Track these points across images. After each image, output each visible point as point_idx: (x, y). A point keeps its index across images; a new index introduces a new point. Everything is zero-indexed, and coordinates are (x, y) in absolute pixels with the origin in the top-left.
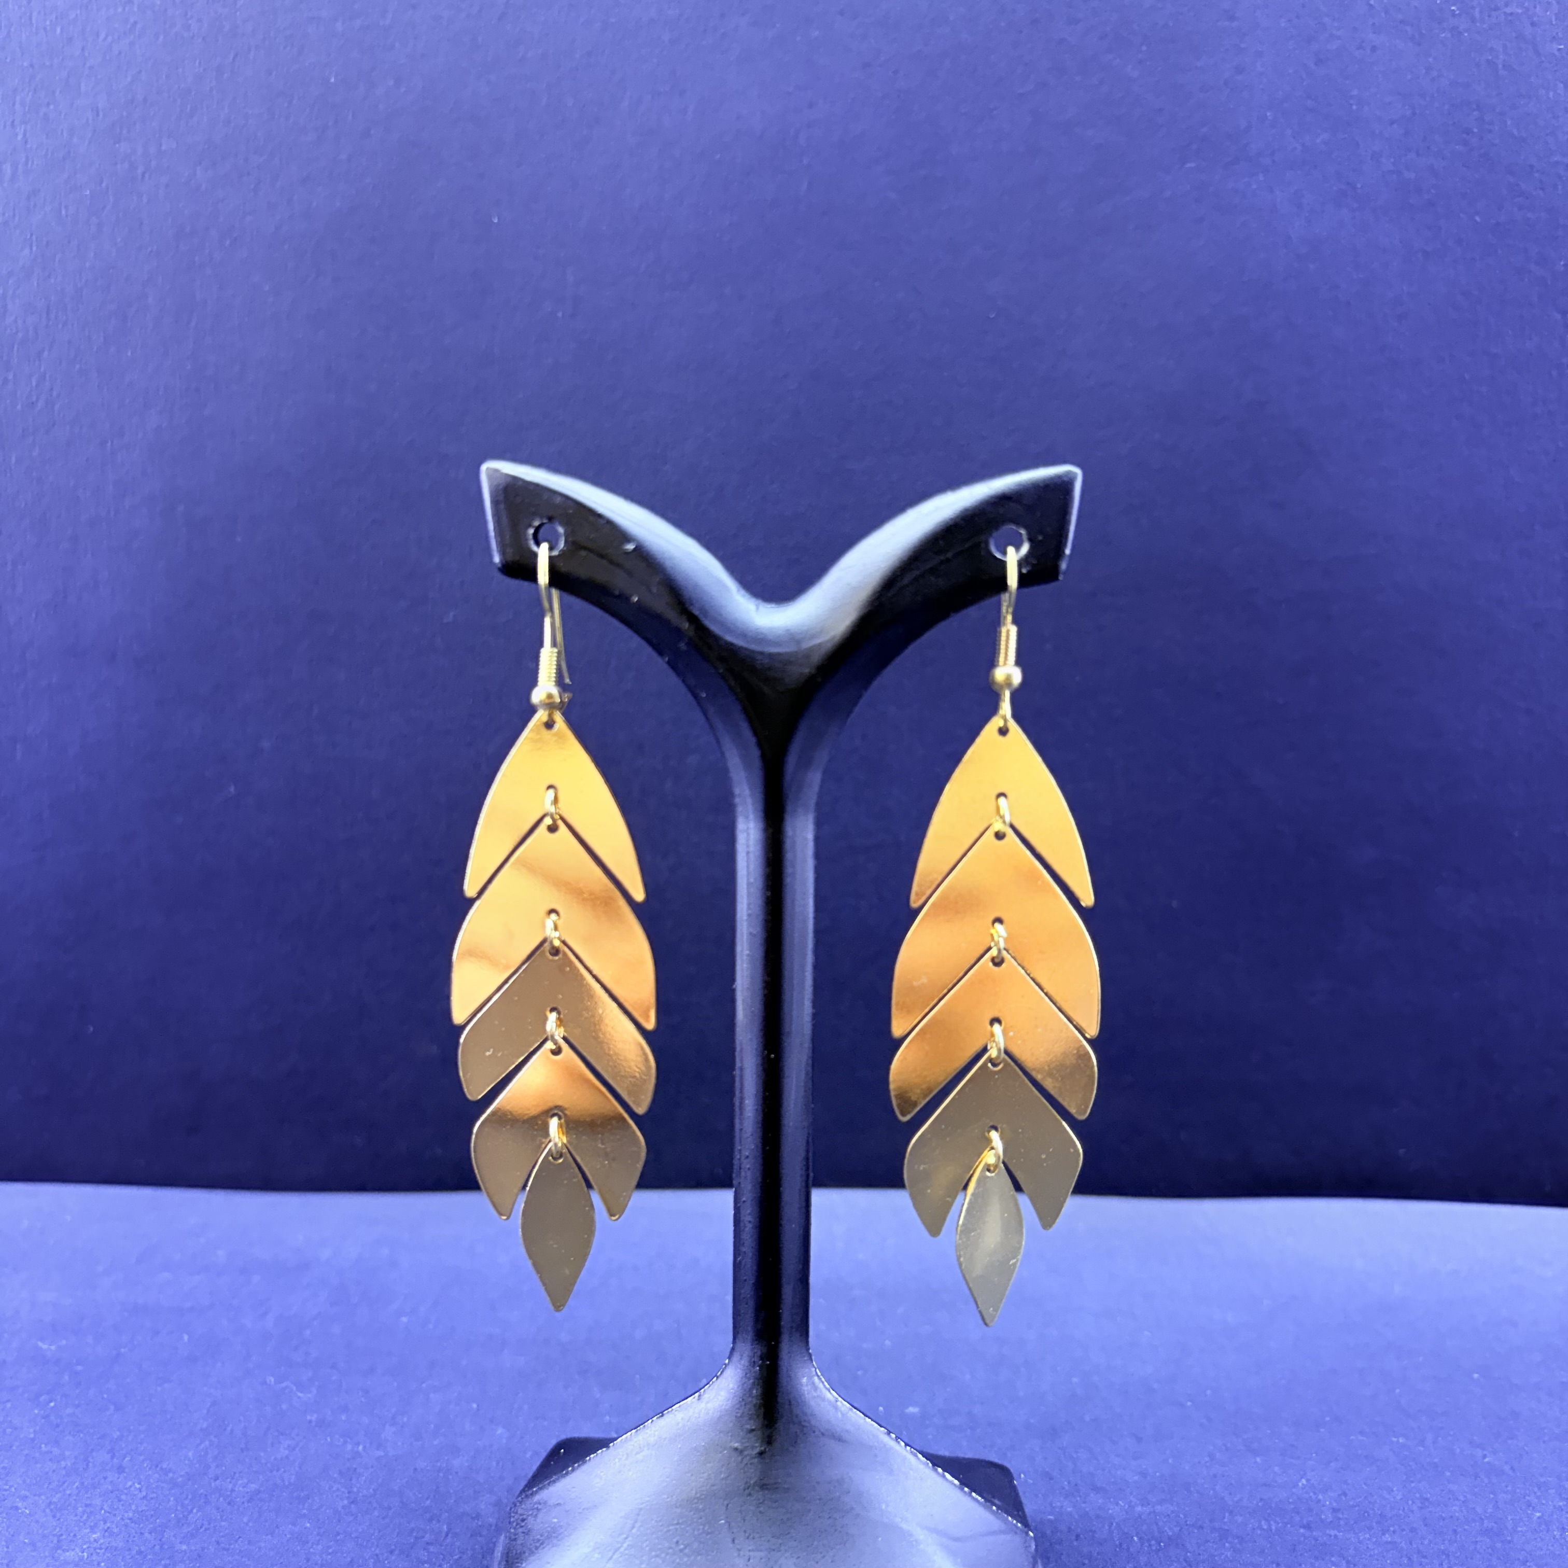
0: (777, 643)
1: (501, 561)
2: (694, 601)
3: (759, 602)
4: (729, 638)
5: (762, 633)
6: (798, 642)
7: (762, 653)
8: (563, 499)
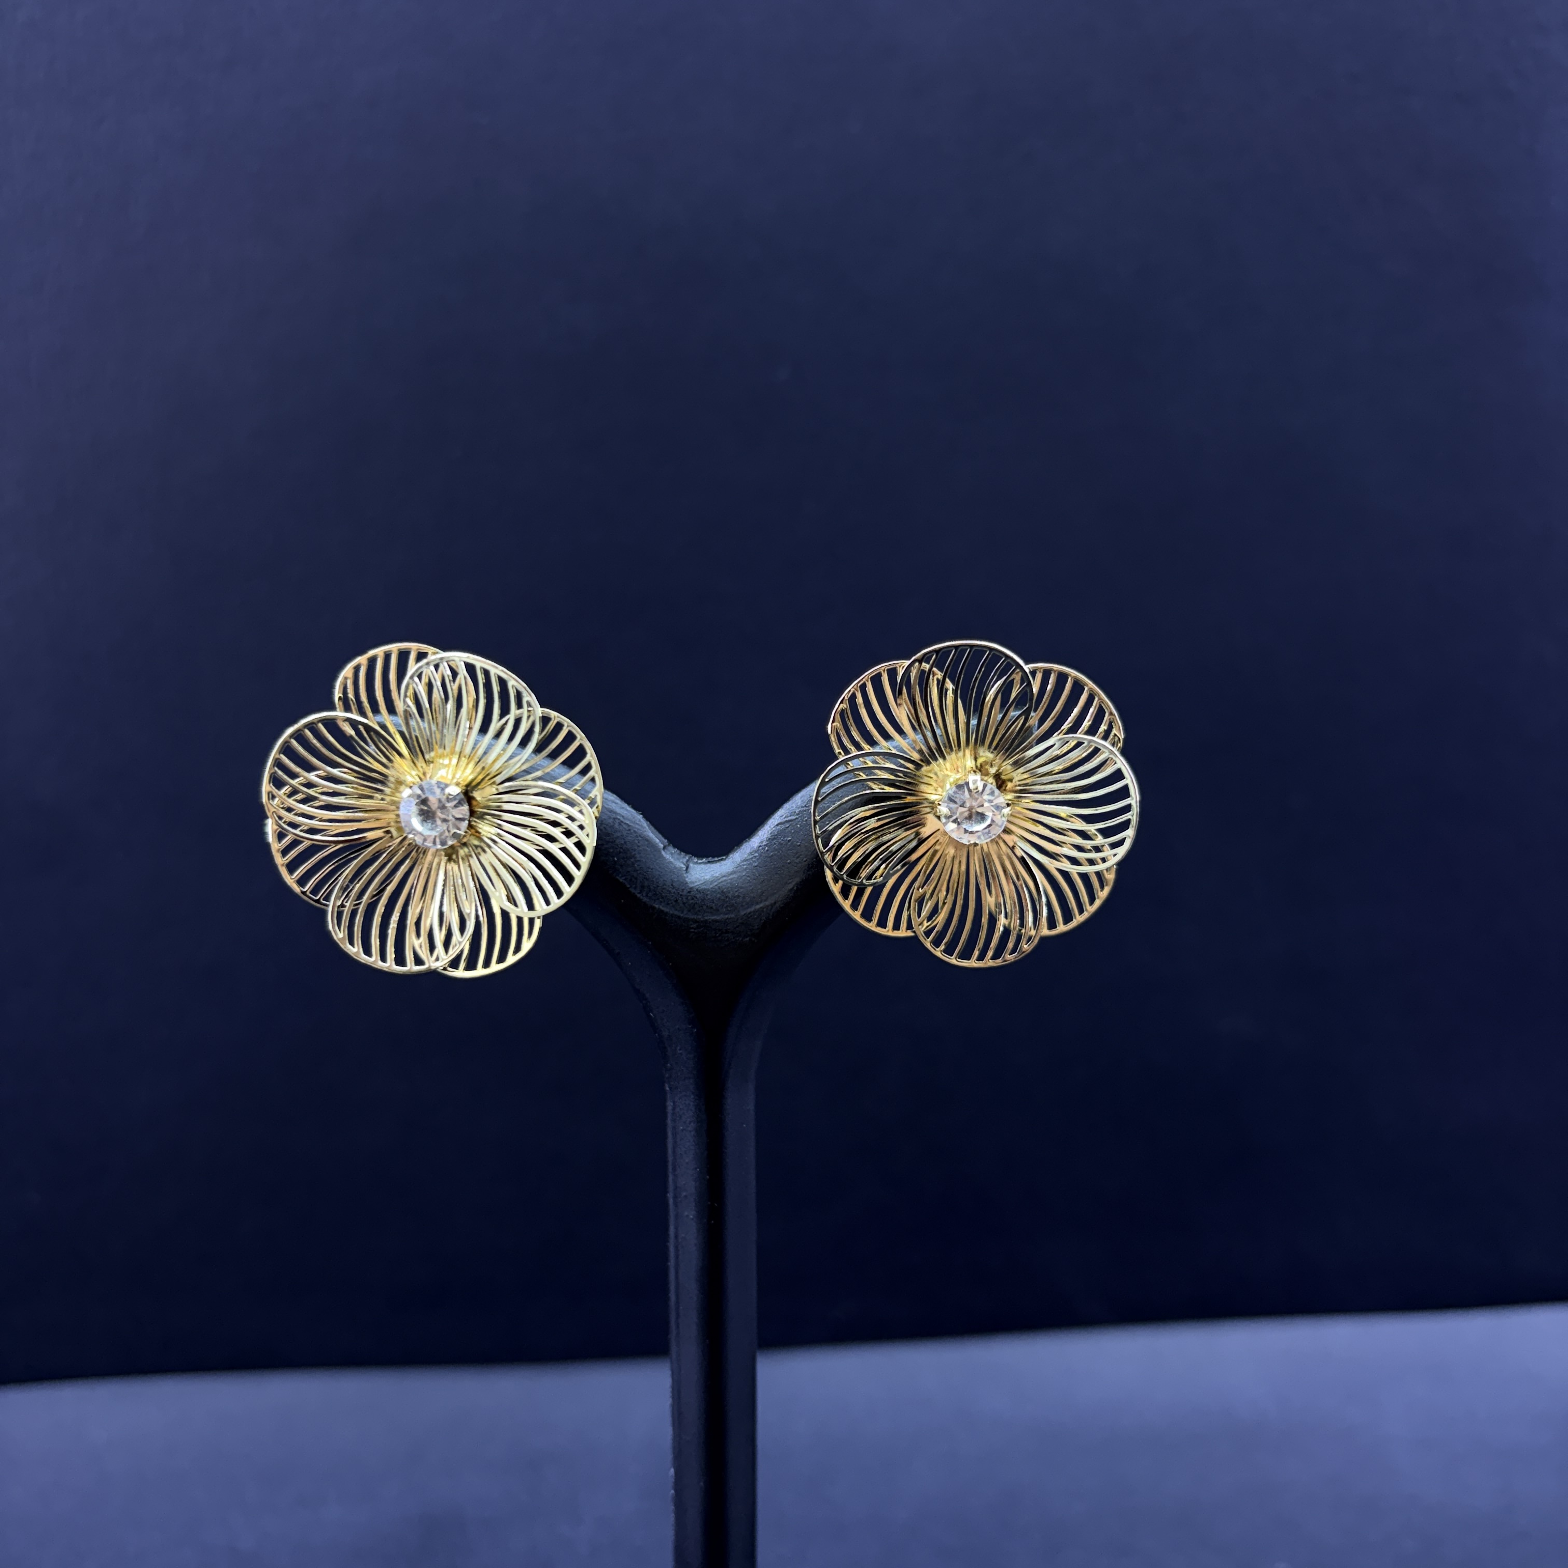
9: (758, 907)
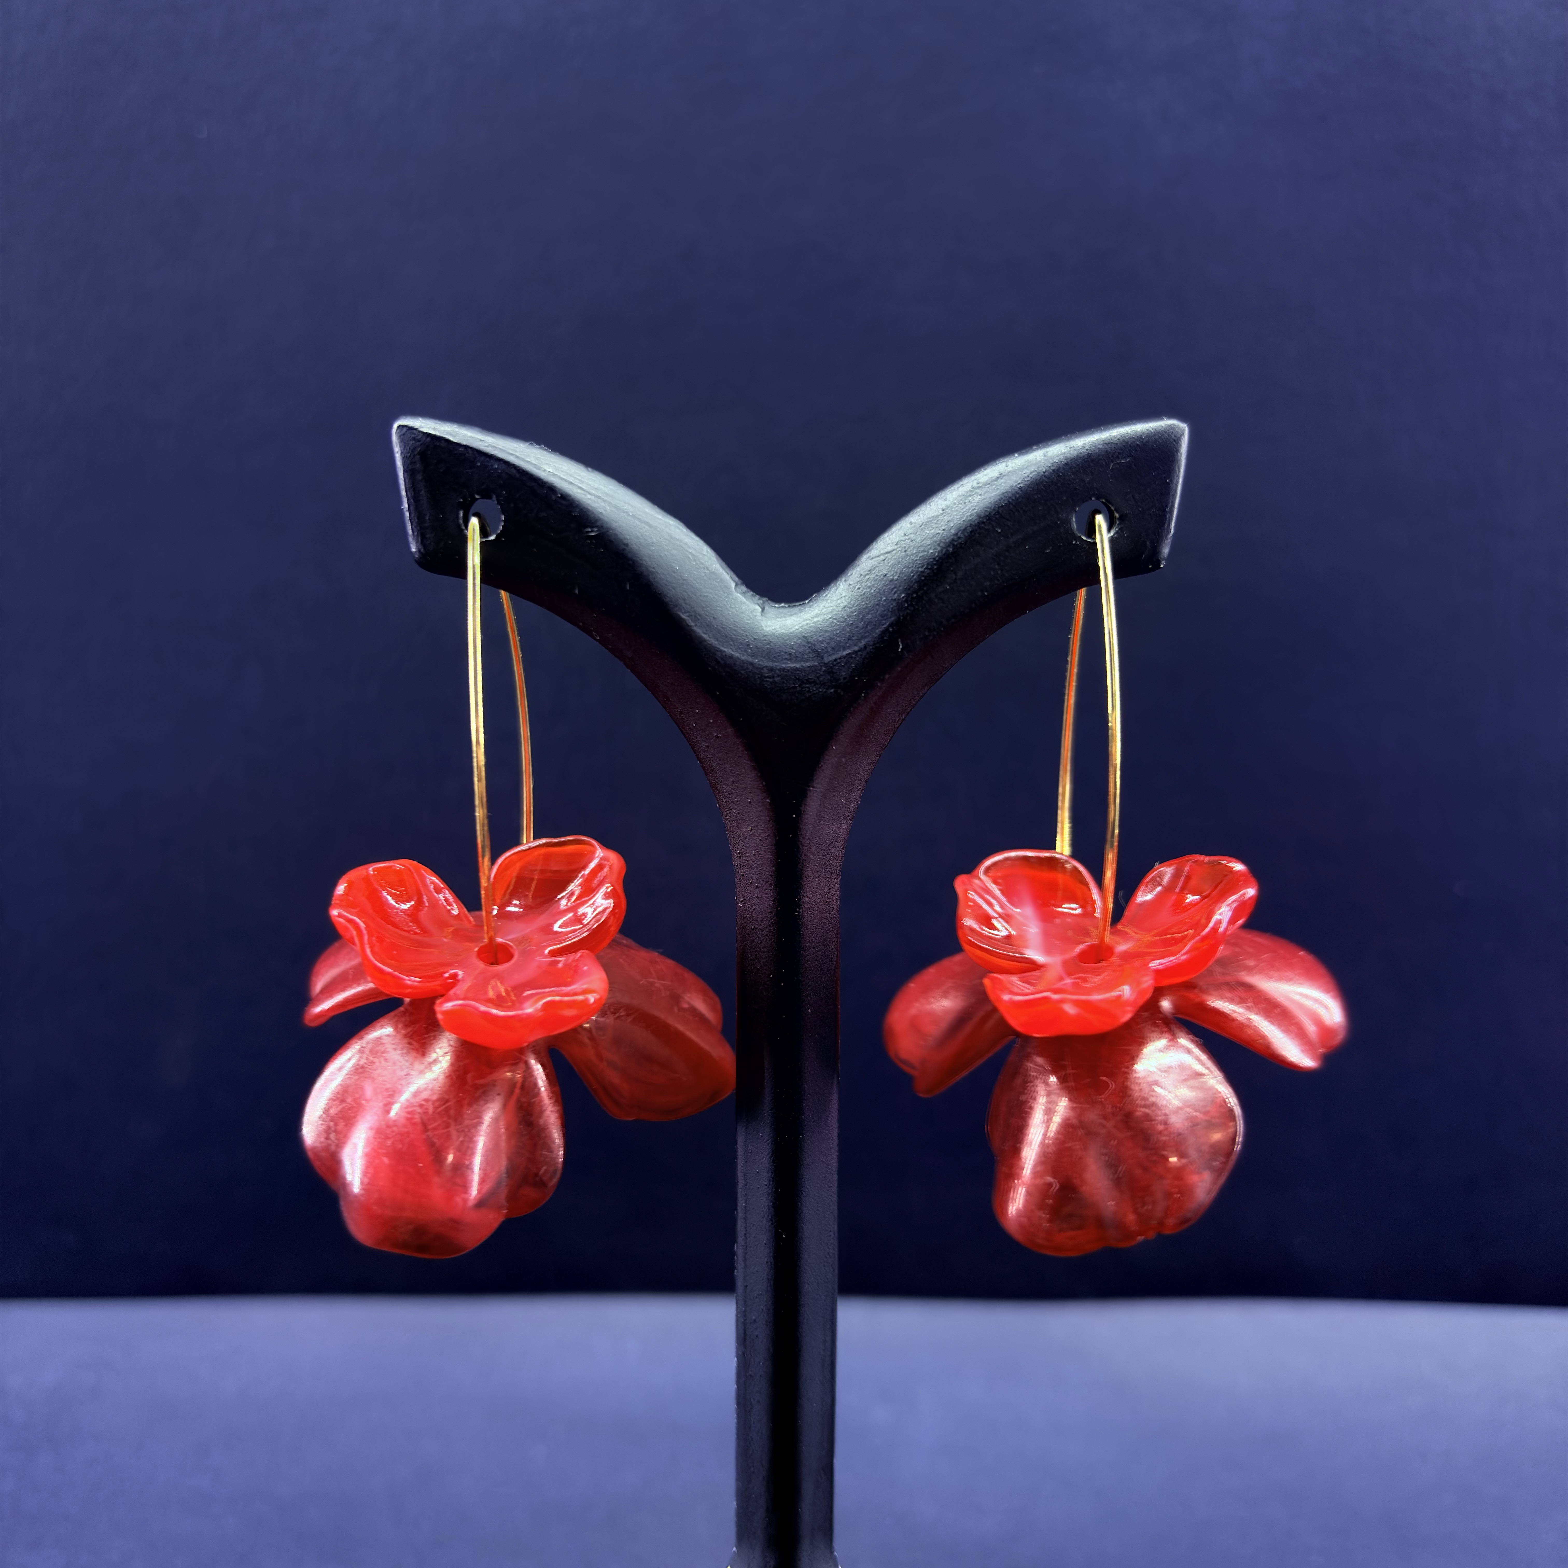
0: (791, 657)
1: (419, 551)
2: (681, 602)
3: (765, 599)
4: (728, 651)
5: (769, 643)
6: (818, 655)
7: (771, 669)
8: (504, 466)
9: (845, 653)
